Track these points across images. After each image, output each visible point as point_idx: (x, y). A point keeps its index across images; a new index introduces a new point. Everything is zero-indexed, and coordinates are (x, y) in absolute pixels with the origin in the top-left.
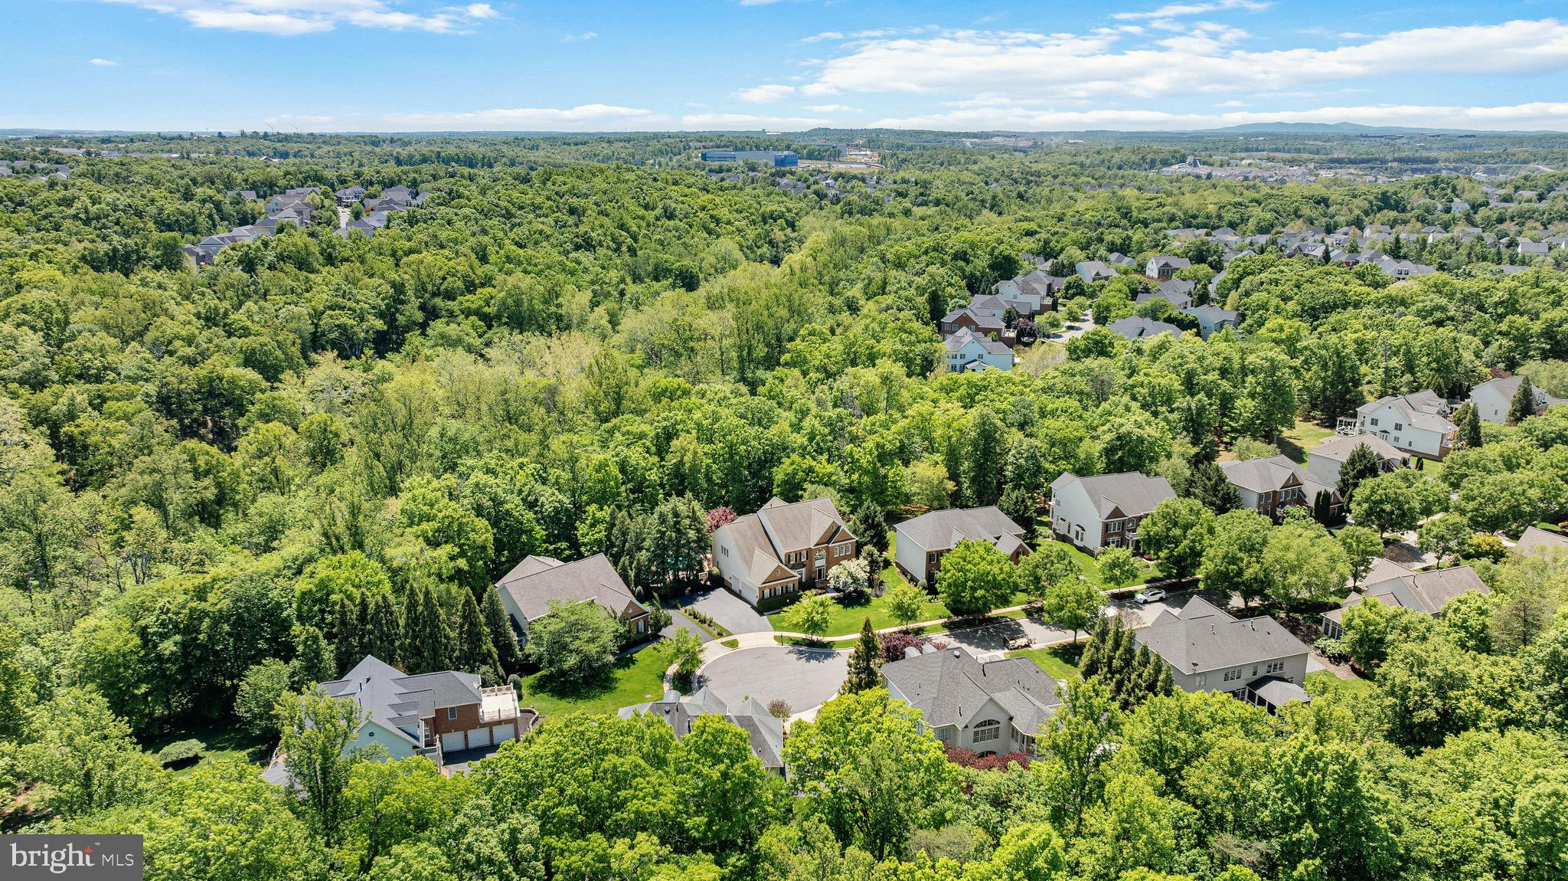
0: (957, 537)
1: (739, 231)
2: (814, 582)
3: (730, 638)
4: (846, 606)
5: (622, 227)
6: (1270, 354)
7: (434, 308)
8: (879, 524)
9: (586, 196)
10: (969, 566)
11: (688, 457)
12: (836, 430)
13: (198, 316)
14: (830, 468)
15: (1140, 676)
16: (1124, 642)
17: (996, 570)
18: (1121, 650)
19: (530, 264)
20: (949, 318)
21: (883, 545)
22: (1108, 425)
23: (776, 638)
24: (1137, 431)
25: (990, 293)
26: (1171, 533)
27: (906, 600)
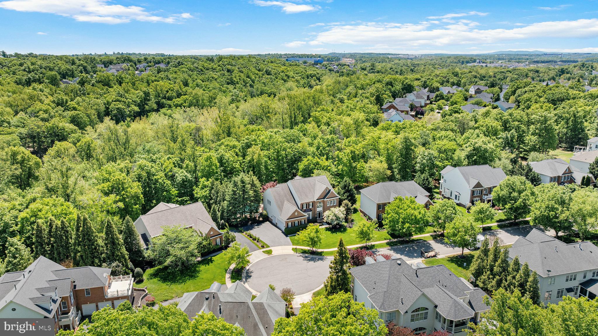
0: (393, 196)
1: (297, 81)
2: (316, 219)
3: (268, 249)
4: (333, 232)
5: (248, 77)
6: (543, 114)
7: (163, 103)
8: (351, 190)
9: (235, 66)
10: (401, 211)
11: (256, 157)
12: (330, 144)
13: (54, 102)
14: (327, 163)
15: (514, 278)
16: (502, 256)
17: (416, 213)
18: (499, 261)
19: (206, 87)
20: (385, 106)
21: (353, 201)
22: (469, 143)
23: (293, 249)
24: (484, 146)
25: (403, 97)
26: (512, 195)
27: (365, 229)
